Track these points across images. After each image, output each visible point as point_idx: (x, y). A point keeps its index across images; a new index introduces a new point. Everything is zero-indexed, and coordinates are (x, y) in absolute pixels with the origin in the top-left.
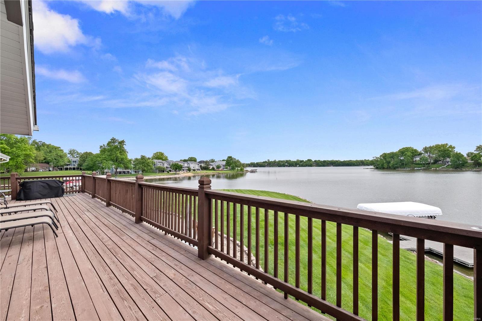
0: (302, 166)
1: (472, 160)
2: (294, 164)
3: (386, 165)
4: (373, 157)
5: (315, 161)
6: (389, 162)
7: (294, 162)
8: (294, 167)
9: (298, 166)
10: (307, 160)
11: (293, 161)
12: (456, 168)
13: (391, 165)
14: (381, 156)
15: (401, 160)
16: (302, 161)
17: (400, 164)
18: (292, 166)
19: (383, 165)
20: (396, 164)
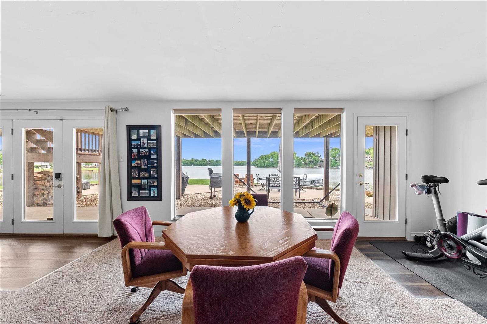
0: (197, 165)
1: (304, 162)
2: (189, 163)
3: (263, 165)
4: (255, 158)
5: (209, 161)
6: (265, 162)
7: (189, 161)
8: (188, 166)
9: (193, 165)
10: (201, 159)
11: (187, 160)
12: (297, 167)
13: (266, 164)
14: (260, 157)
15: (272, 161)
16: (196, 161)
17: (271, 163)
18: (186, 165)
19: (261, 164)
20: (269, 164)
